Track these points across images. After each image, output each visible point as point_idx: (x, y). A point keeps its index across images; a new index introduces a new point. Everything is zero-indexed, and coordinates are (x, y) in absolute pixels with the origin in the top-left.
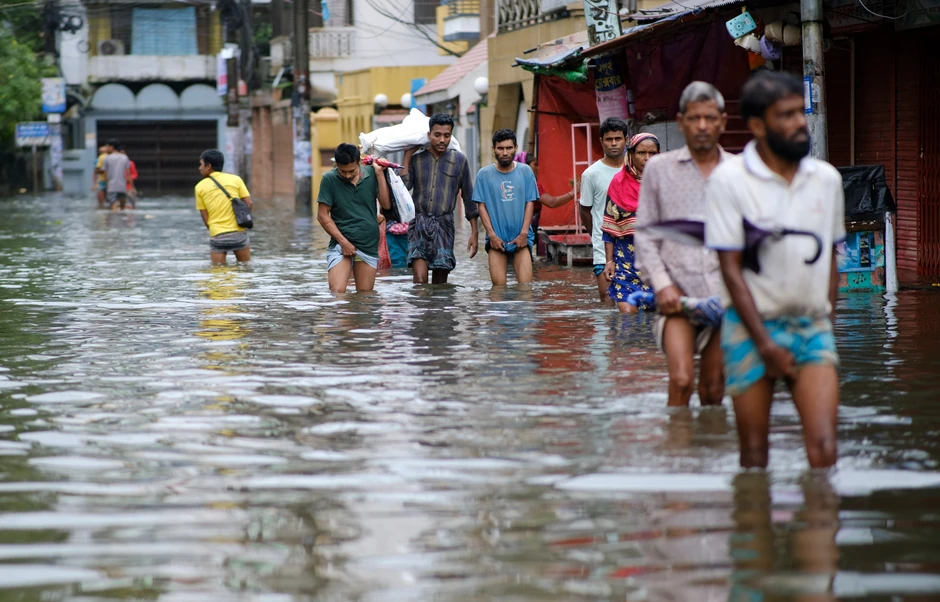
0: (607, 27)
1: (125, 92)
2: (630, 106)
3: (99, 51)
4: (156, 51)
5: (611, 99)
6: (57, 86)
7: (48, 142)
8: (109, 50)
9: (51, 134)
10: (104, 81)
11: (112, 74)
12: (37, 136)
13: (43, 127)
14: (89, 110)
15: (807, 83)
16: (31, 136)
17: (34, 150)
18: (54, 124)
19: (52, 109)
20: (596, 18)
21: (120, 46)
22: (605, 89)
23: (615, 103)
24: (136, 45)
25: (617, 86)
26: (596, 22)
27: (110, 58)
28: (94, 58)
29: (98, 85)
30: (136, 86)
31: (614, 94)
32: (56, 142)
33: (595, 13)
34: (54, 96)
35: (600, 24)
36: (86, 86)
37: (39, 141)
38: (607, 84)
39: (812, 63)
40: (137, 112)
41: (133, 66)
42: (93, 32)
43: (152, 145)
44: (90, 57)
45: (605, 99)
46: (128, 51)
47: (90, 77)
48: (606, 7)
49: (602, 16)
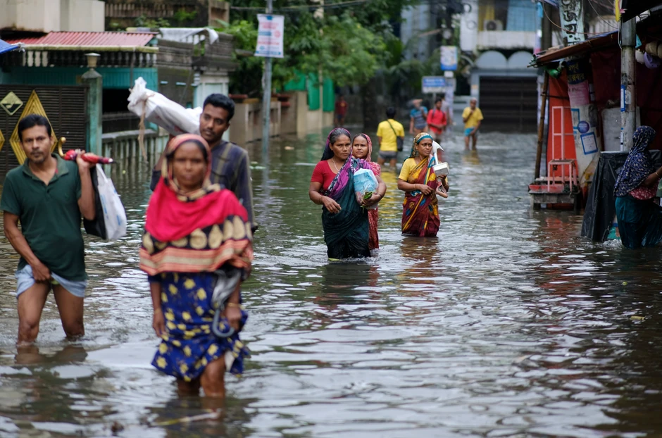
0: (575, 39)
1: (500, 56)
2: (591, 95)
3: (485, 28)
4: (524, 29)
5: (577, 90)
6: (452, 52)
7: (444, 90)
8: (492, 27)
9: (447, 85)
10: (487, 48)
11: (492, 44)
12: (437, 86)
13: (441, 80)
14: (475, 69)
15: (622, 90)
16: (432, 86)
17: (435, 96)
18: (449, 78)
19: (448, 68)
20: (568, 32)
21: (499, 24)
22: (573, 83)
23: (581, 92)
24: (510, 23)
25: (582, 81)
26: (568, 35)
27: (492, 33)
28: (481, 33)
29: (483, 51)
30: (508, 53)
31: (580, 86)
32: (450, 91)
33: (567, 29)
34: (450, 59)
35: (571, 37)
36: (475, 52)
37: (438, 90)
38: (574, 79)
39: (626, 76)
40: (508, 71)
41: (507, 39)
42: (482, 14)
43: (518, 94)
44: (478, 32)
45: (573, 90)
46: (505, 28)
47: (478, 46)
48: (575, 25)
49: (572, 31)
